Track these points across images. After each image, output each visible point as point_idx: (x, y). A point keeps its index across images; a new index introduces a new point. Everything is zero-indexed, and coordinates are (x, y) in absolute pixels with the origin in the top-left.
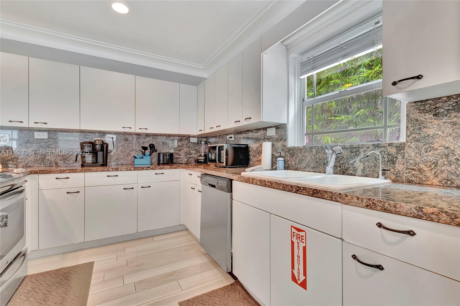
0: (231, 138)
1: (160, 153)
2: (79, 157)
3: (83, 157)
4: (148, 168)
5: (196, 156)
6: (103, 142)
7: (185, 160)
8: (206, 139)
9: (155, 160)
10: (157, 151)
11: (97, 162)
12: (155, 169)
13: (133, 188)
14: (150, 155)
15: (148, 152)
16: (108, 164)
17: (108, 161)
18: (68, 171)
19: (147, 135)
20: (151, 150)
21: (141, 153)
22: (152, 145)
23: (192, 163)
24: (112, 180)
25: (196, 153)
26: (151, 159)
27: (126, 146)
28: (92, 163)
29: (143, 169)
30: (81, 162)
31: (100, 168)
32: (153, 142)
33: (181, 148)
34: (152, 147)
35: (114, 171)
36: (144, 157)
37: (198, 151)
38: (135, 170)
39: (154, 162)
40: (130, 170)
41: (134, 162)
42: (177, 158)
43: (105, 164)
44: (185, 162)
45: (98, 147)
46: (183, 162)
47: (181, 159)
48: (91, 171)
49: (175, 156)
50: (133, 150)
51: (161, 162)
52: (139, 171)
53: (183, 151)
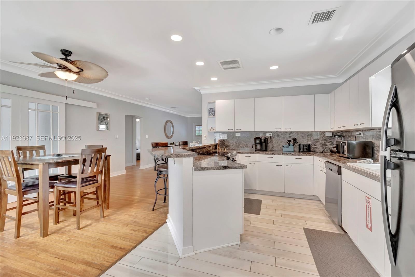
0: (360, 134)
1: (300, 144)
2: (254, 146)
3: (256, 146)
4: (291, 154)
5: (331, 147)
6: (265, 137)
7: (321, 150)
8: (341, 133)
9: (297, 149)
10: (297, 143)
11: (262, 149)
12: (295, 155)
13: (281, 166)
14: (293, 145)
15: (292, 143)
16: (268, 150)
17: (268, 148)
18: (250, 153)
19: (291, 132)
20: (294, 142)
21: (287, 144)
22: (294, 139)
23: (327, 152)
24: (270, 160)
25: (332, 145)
26: (294, 148)
27: (278, 139)
28: (260, 149)
29: (287, 154)
30: (255, 148)
31: (264, 152)
32: (295, 136)
33: (318, 140)
34: (295, 140)
35: (271, 154)
36: (289, 146)
37: (333, 143)
38: (283, 155)
39: (296, 150)
40: (280, 155)
41: (282, 149)
42: (314, 148)
43: (266, 150)
44: (321, 151)
45: (263, 140)
46: (320, 151)
47: (317, 149)
48: (260, 154)
49: (312, 146)
50: (282, 142)
51: (302, 150)
52: (285, 156)
53: (319, 143)
